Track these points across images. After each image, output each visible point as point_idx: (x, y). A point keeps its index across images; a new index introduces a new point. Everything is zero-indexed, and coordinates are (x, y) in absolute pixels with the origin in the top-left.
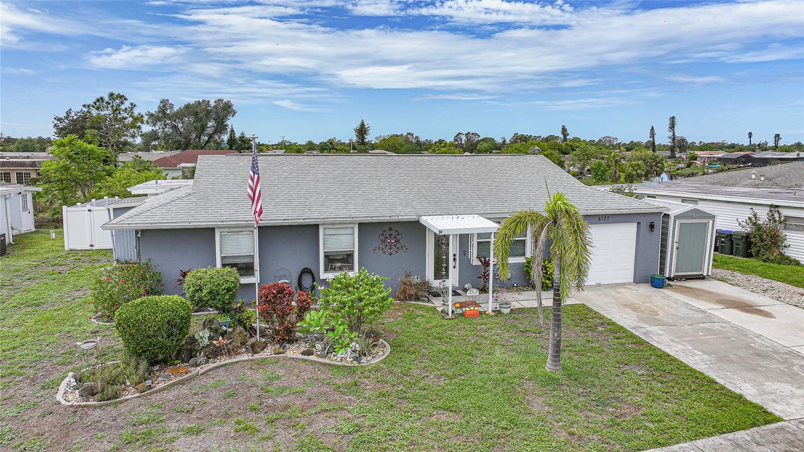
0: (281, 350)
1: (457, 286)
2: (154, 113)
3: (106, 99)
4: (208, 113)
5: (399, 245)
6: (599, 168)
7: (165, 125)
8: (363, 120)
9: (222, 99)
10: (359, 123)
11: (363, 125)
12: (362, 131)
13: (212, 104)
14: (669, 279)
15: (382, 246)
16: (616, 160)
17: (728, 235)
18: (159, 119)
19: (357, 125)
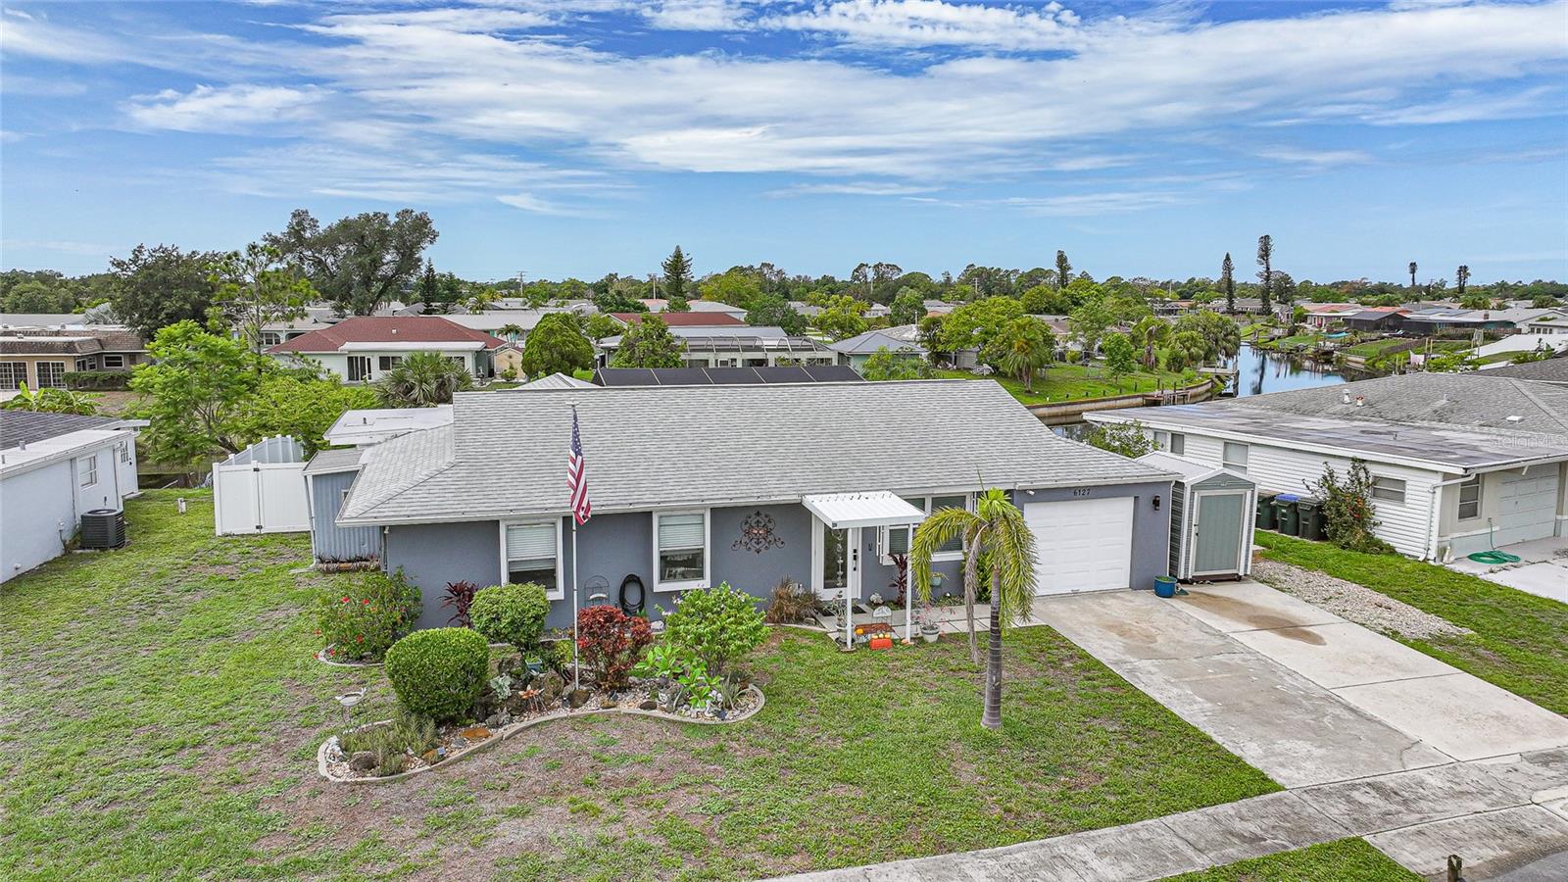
0: (611, 703)
1: (859, 598)
2: (279, 236)
3: (244, 254)
4: (383, 238)
5: (770, 538)
6: (1119, 349)
7: (301, 259)
8: (678, 247)
9: (410, 208)
10: (673, 251)
11: (678, 256)
12: (677, 265)
13: (393, 219)
14: (1184, 582)
15: (746, 539)
16: (1151, 331)
17: (1292, 504)
18: (289, 248)
19: (668, 255)
